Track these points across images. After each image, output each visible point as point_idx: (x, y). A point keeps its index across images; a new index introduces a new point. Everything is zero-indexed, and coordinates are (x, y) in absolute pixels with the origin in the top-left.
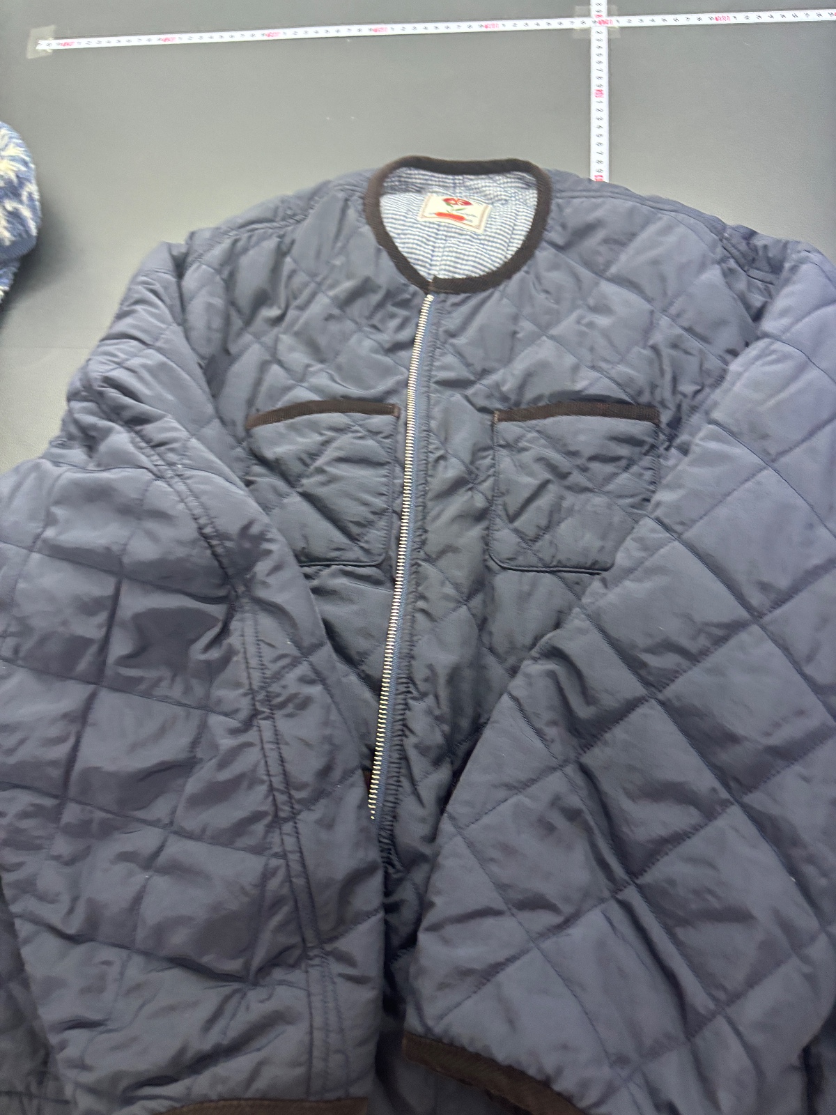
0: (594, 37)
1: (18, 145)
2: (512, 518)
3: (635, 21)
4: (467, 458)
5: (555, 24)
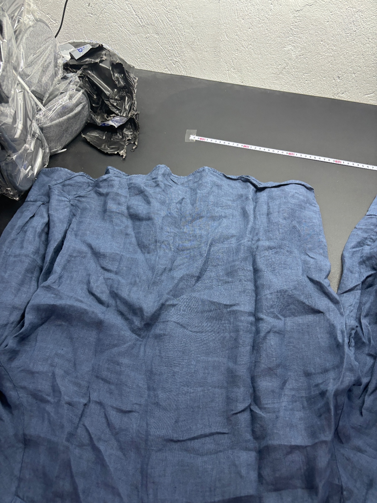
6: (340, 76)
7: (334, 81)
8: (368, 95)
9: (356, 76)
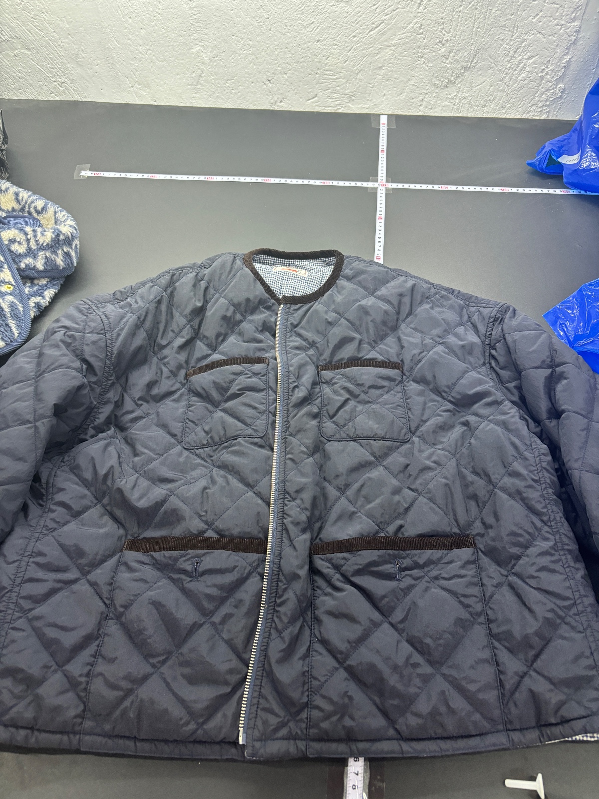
0: (379, 192)
1: (71, 220)
2: (332, 417)
3: (400, 186)
4: (309, 388)
5: (359, 184)
6: (270, 79)
7: (265, 86)
8: (312, 100)
9: (288, 77)
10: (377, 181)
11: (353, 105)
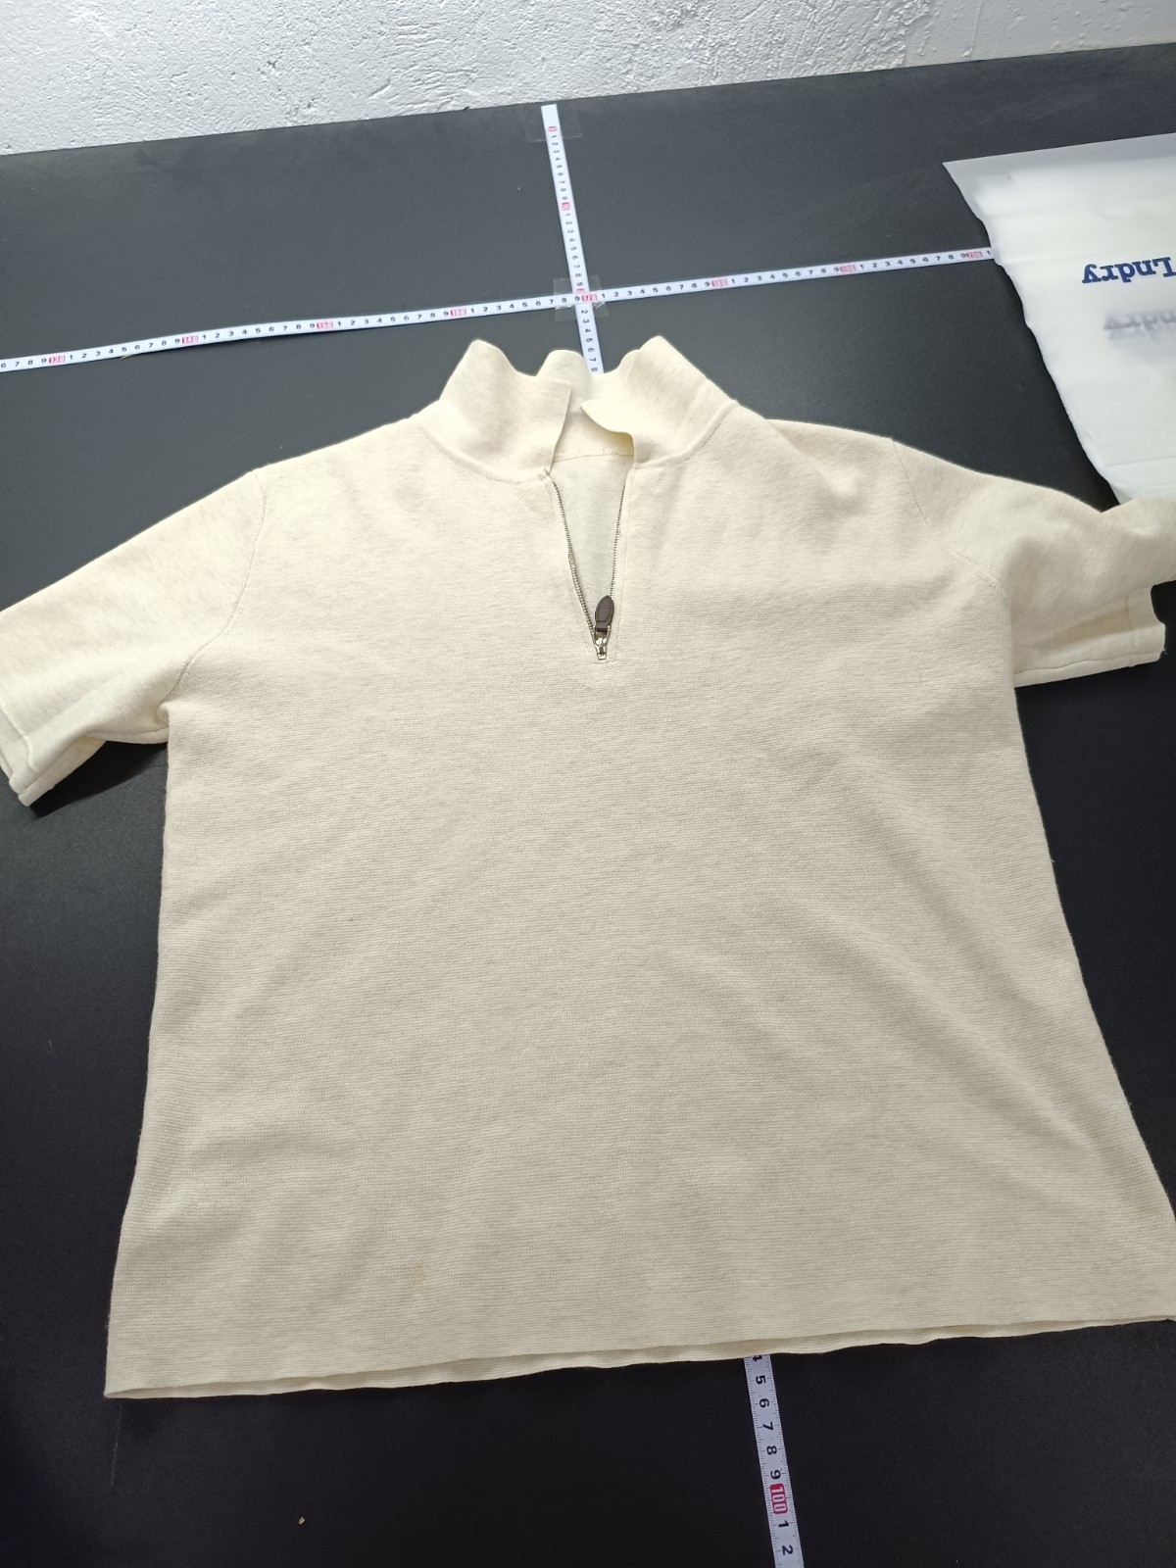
0: (580, 317)
3: (623, 293)
5: (532, 304)
10: (568, 289)
11: (475, 90)
